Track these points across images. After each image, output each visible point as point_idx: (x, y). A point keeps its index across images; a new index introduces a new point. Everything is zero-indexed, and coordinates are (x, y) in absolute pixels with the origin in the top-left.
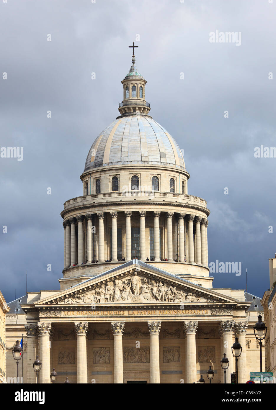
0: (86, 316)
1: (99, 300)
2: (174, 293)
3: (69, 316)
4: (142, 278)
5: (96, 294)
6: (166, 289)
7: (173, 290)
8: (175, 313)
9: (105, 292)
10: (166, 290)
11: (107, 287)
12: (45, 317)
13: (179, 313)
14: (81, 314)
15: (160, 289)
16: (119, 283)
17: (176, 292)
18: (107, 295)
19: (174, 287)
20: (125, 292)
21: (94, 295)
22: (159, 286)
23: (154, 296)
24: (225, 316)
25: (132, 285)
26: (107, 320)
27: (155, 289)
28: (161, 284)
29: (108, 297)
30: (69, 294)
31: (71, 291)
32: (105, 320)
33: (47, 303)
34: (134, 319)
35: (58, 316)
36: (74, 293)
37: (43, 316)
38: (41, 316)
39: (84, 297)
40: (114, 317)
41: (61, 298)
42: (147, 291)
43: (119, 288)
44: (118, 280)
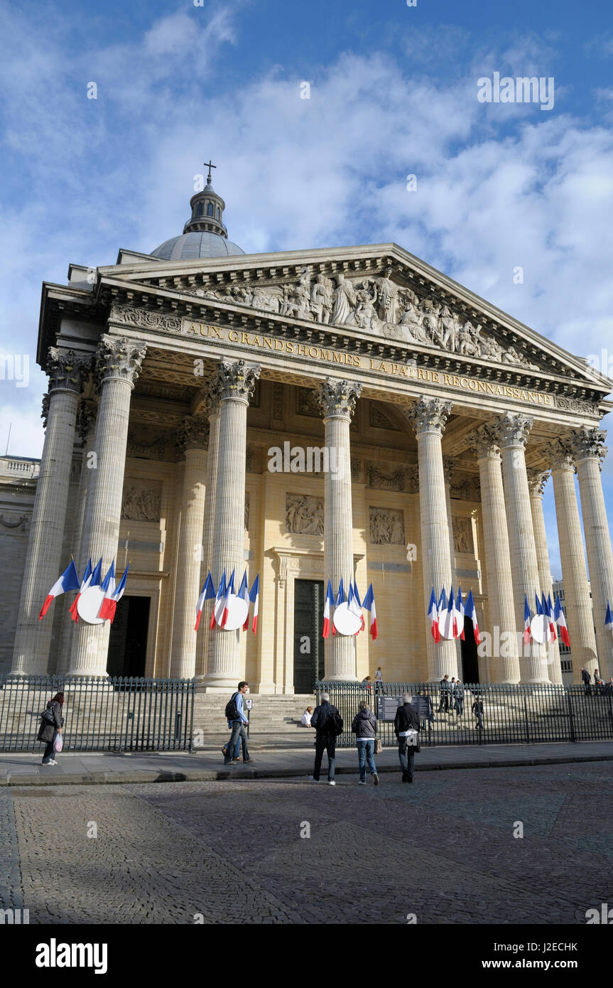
0: (256, 348)
1: (295, 312)
2: (477, 340)
3: (206, 339)
4: (402, 288)
5: (286, 297)
6: (458, 327)
7: (473, 333)
8: (480, 389)
9: (312, 296)
10: (458, 330)
11: (316, 286)
12: (129, 324)
13: (489, 390)
14: (239, 342)
15: (446, 324)
16: (347, 283)
17: (482, 339)
18: (316, 306)
19: (476, 327)
20: (362, 309)
21: (281, 300)
22: (440, 316)
23: (431, 335)
24: (584, 417)
25: (378, 296)
26: (313, 373)
27: (434, 322)
28: (447, 312)
29: (319, 311)
30: (213, 276)
31: (220, 266)
32: (309, 372)
33: (142, 280)
34: (383, 382)
35: (172, 331)
36: (227, 275)
37: (124, 321)
38: (114, 317)
39: (254, 296)
40: (334, 368)
41: (185, 279)
42: (416, 319)
43: (348, 298)
44: (345, 278)
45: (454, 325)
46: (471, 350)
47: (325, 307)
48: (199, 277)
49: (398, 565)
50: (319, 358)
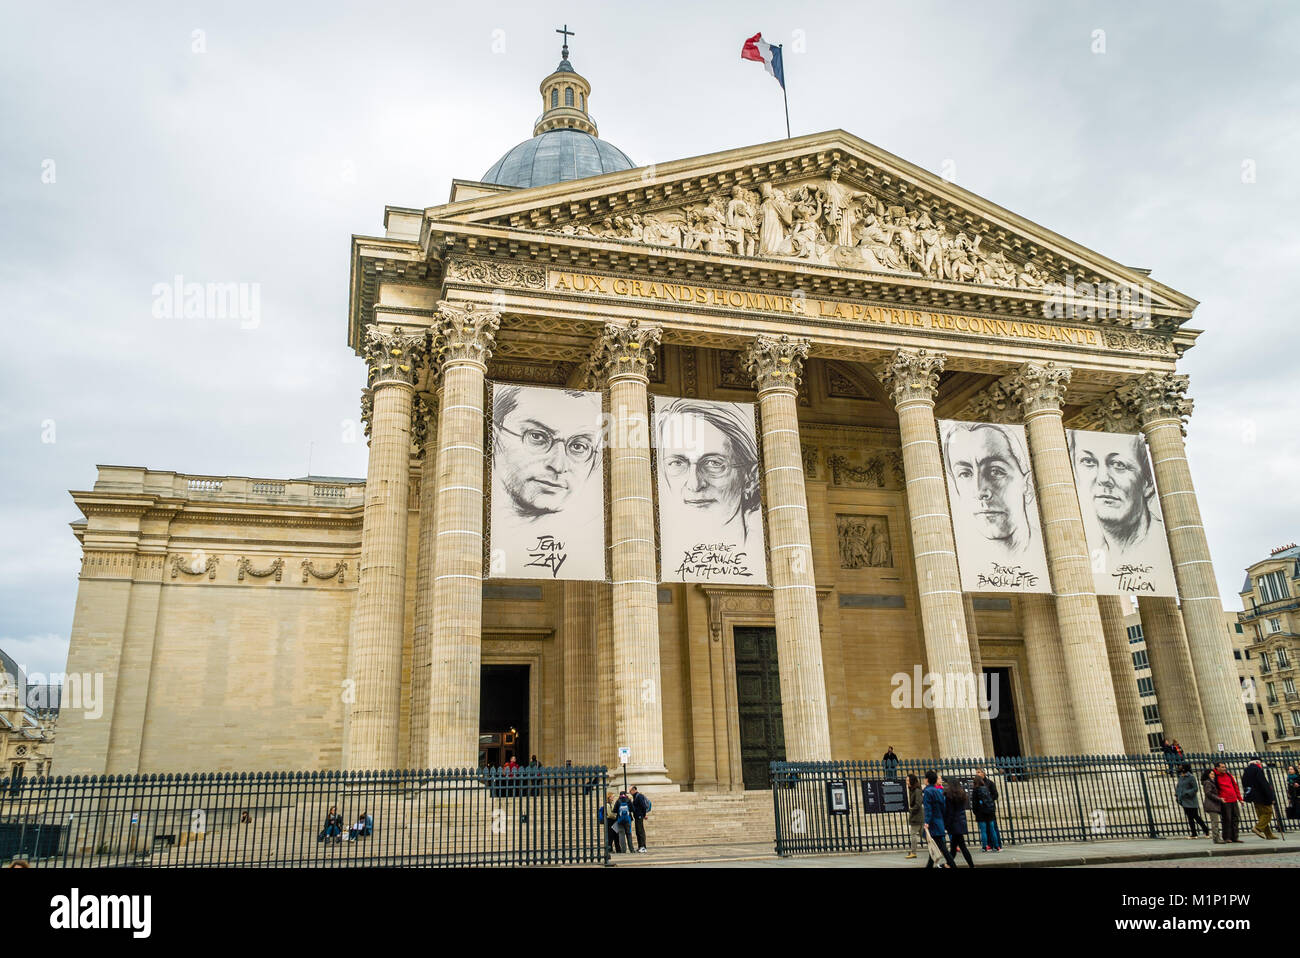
0: (653, 300)
1: (704, 243)
2: (976, 258)
3: (582, 294)
4: (858, 193)
5: (690, 224)
6: (946, 242)
7: (970, 248)
8: (987, 330)
9: (727, 219)
10: (945, 247)
11: (733, 203)
12: (474, 283)
13: (1000, 331)
14: (629, 295)
15: (928, 241)
17: (983, 256)
18: (733, 232)
19: (972, 239)
20: (801, 229)
21: (683, 228)
22: (918, 228)
23: (906, 258)
24: (1152, 357)
25: (823, 208)
26: (737, 329)
27: (909, 239)
28: (927, 221)
29: (739, 238)
30: (585, 205)
31: (593, 189)
32: (732, 328)
33: (487, 221)
34: (841, 333)
35: (534, 287)
36: (604, 201)
37: (466, 279)
38: (453, 275)
39: (644, 226)
40: (767, 318)
41: (546, 213)
42: (882, 236)
43: (780, 215)
44: (773, 187)
45: (938, 241)
46: (967, 274)
47: (747, 231)
48: (565, 208)
49: (885, 598)
50: (744, 307)
